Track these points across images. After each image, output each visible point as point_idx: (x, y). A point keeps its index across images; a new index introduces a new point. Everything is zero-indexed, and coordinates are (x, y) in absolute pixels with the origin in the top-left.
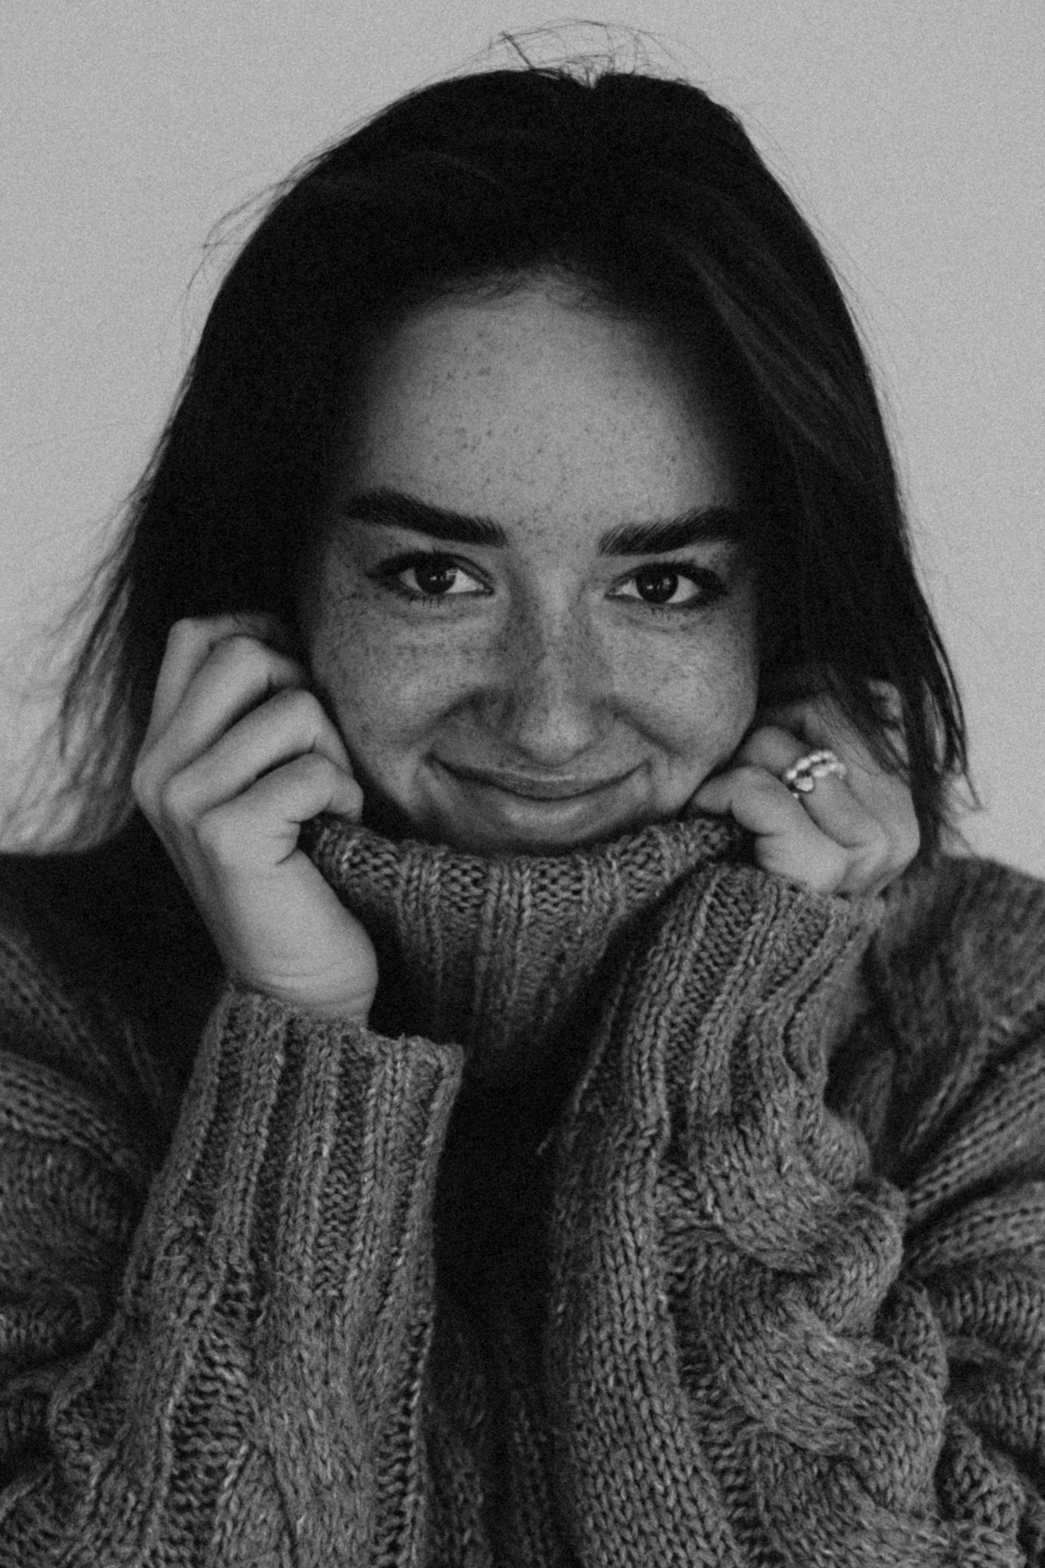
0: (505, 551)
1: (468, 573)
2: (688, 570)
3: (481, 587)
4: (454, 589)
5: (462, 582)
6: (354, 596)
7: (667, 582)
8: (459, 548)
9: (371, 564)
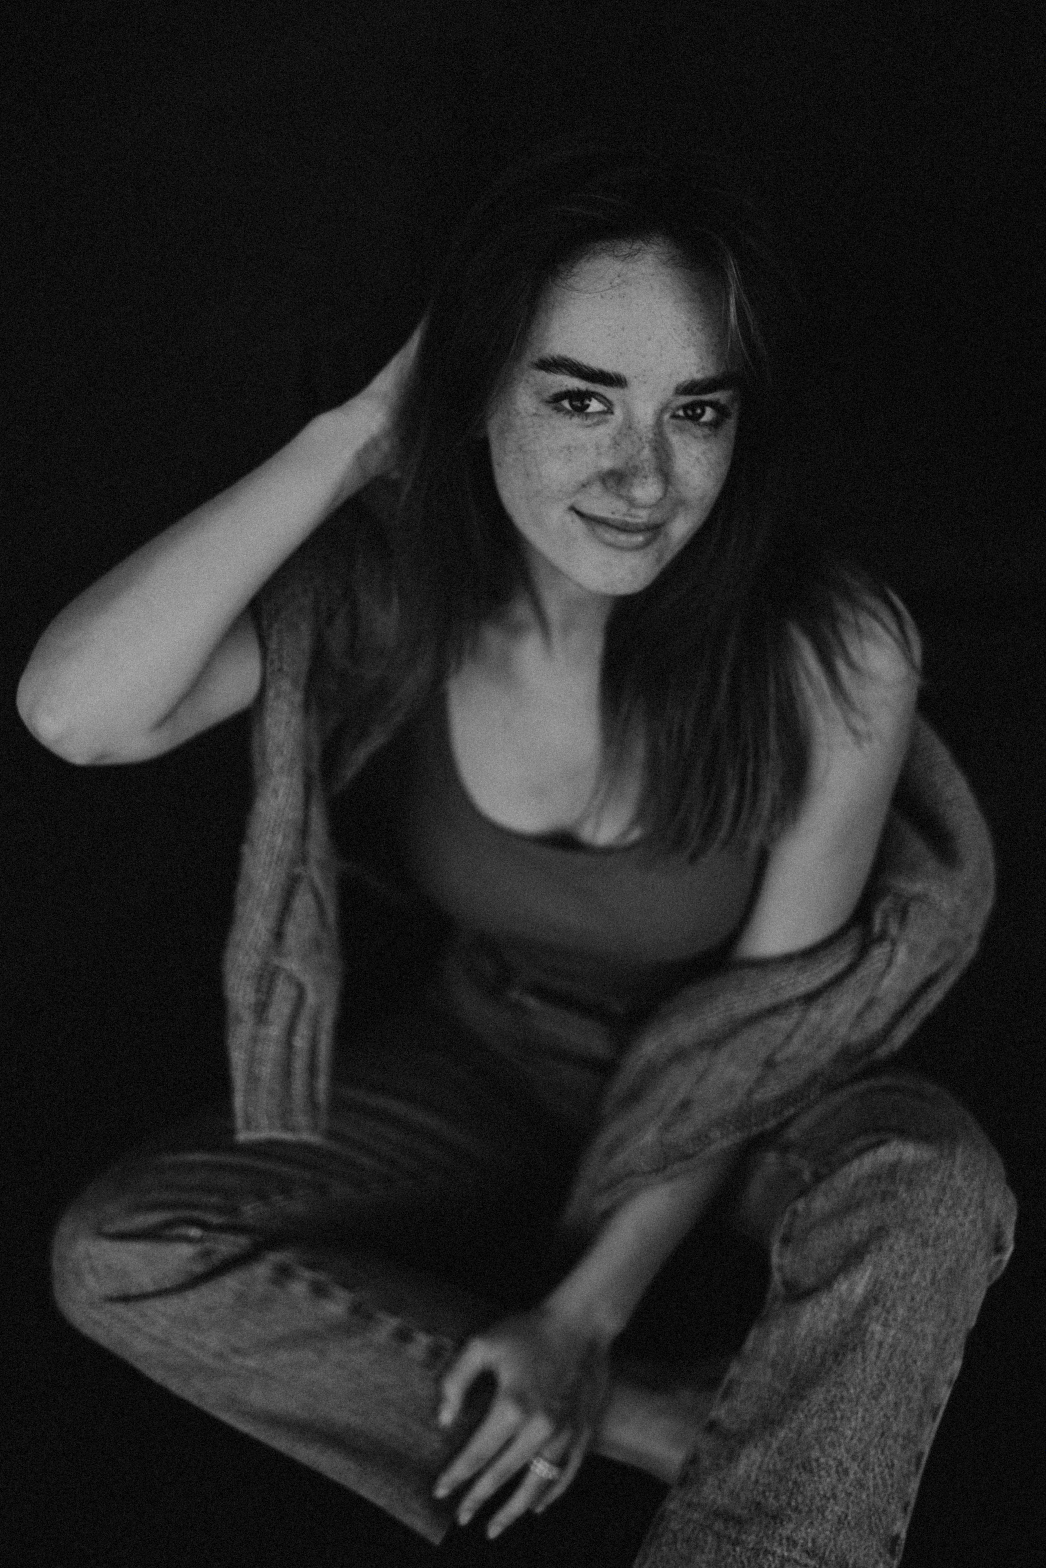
0: (626, 391)
1: (600, 401)
2: (713, 404)
3: (606, 409)
4: (590, 410)
5: (595, 406)
6: (535, 415)
7: (699, 411)
8: (600, 389)
9: (547, 395)
